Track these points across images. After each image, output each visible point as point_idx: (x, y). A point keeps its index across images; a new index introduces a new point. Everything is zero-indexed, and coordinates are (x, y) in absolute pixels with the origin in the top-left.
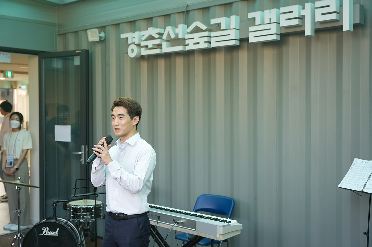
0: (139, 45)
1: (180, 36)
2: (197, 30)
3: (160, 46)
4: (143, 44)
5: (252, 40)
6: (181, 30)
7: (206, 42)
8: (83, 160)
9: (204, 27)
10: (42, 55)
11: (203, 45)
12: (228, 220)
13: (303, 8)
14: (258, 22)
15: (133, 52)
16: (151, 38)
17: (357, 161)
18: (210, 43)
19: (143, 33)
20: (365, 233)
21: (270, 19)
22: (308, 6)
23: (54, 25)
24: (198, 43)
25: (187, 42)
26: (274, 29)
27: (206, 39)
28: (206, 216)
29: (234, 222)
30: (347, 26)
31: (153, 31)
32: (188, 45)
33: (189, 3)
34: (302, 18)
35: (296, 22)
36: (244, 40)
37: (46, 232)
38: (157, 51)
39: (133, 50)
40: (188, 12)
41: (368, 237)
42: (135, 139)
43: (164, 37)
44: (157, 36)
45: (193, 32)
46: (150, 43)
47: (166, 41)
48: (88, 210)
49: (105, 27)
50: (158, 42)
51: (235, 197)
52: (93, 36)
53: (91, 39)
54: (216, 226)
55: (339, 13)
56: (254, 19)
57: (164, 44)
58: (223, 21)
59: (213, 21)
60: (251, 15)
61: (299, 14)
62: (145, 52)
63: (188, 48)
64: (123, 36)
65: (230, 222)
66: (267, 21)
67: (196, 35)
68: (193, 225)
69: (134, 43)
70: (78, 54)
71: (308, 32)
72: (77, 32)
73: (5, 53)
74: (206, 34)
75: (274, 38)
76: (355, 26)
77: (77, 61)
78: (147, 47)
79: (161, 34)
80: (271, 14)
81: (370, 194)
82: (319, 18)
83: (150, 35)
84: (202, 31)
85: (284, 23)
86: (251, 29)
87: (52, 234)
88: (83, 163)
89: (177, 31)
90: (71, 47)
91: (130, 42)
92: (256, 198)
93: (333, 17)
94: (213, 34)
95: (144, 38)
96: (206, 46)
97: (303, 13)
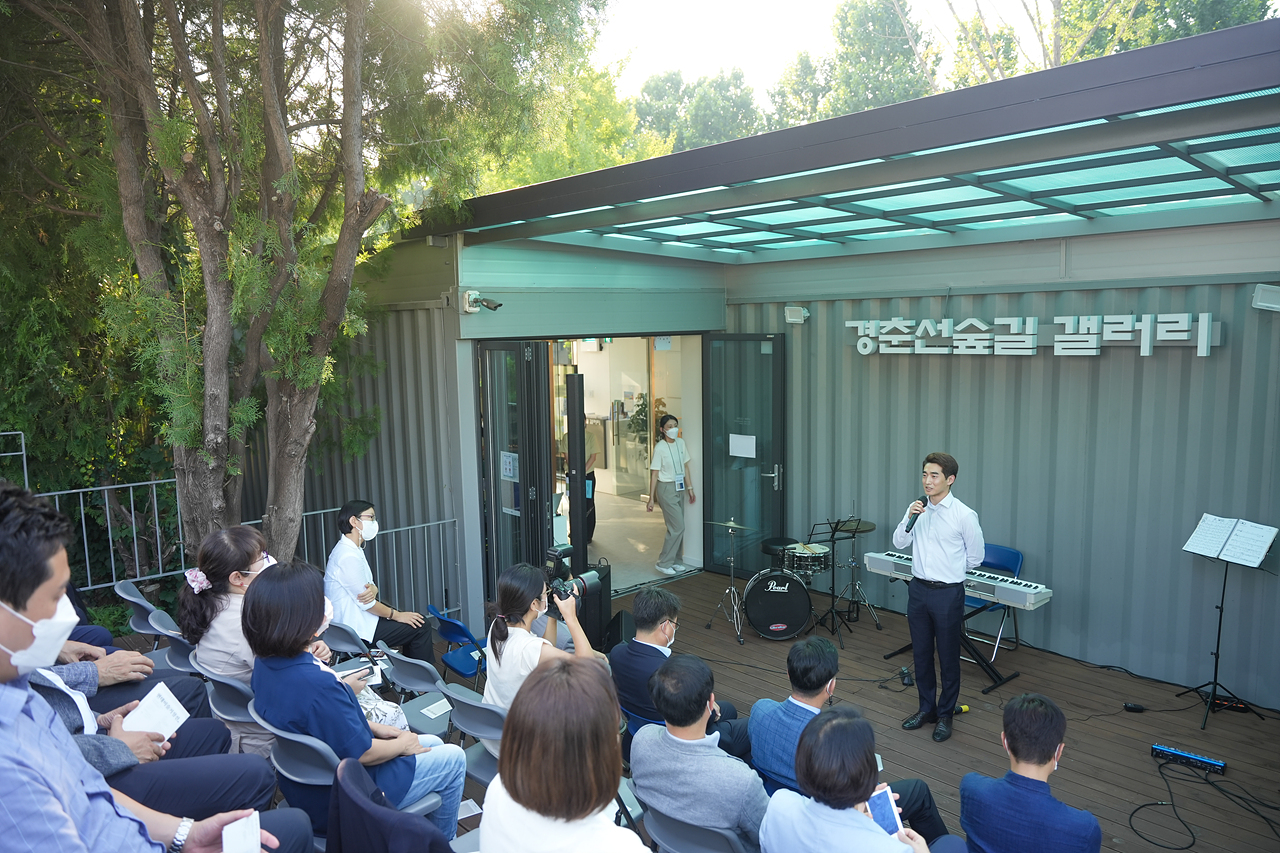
0: (875, 339)
1: (945, 334)
2: (972, 329)
3: (911, 344)
4: (881, 338)
5: (1058, 351)
6: (946, 327)
7: (985, 347)
8: (776, 483)
9: (984, 327)
10: (707, 337)
11: (980, 350)
12: (1034, 585)
13: (1139, 320)
14: (1069, 329)
15: (865, 347)
16: (895, 331)
17: (1208, 519)
18: (993, 347)
19: (882, 323)
20: (1217, 607)
21: (1089, 329)
22: (1147, 318)
23: (722, 291)
24: (975, 347)
25: (955, 344)
26: (1093, 341)
27: (987, 343)
28: (1001, 577)
29: (1041, 587)
30: (1202, 351)
31: (898, 323)
32: (957, 347)
33: (952, 285)
34: (1137, 333)
35: (1128, 337)
36: (1045, 350)
37: (773, 586)
38: (907, 350)
39: (865, 346)
40: (950, 297)
41: (1221, 612)
42: (949, 499)
43: (919, 333)
44: (907, 331)
45: (962, 332)
46: (895, 339)
47: (918, 338)
48: (816, 559)
49: (810, 302)
50: (908, 338)
51: (1019, 548)
52: (795, 316)
53: (789, 320)
54: (1025, 594)
55: (1193, 330)
56: (1064, 325)
57: (918, 343)
58: (1014, 323)
59: (998, 321)
60: (1058, 320)
61: (1134, 327)
62: (884, 349)
63: (956, 351)
64: (849, 324)
65: (1037, 587)
66: (1083, 330)
67: (971, 338)
68: (991, 590)
69: (868, 336)
70: (770, 339)
71: (1145, 351)
72: (759, 306)
73: (662, 338)
74: (987, 336)
75: (1093, 353)
76: (1213, 348)
77: (767, 348)
78: (889, 344)
79: (912, 330)
80: (1090, 322)
81: (1228, 562)
82: (1162, 335)
83: (895, 329)
84: (981, 332)
85: (1108, 336)
86: (1058, 338)
87: (780, 589)
88: (776, 489)
89: (939, 327)
90: (750, 328)
91: (860, 333)
92: (1050, 552)
93: (1184, 336)
94: (997, 338)
95: (884, 331)
96: (986, 352)
97: (1138, 326)
